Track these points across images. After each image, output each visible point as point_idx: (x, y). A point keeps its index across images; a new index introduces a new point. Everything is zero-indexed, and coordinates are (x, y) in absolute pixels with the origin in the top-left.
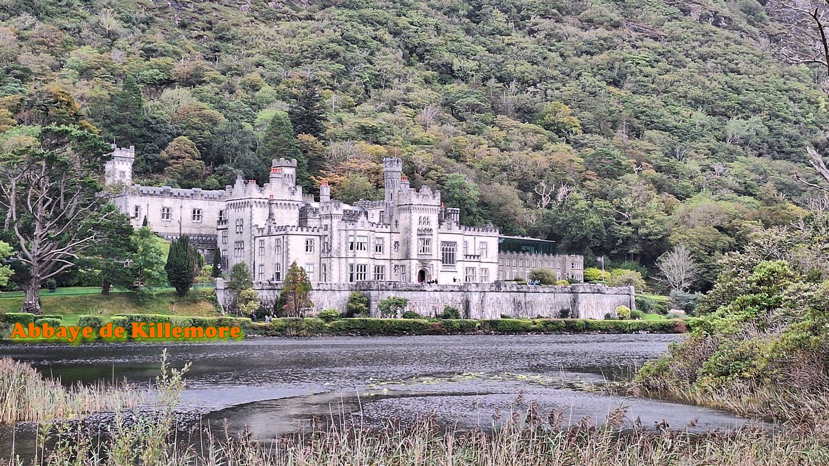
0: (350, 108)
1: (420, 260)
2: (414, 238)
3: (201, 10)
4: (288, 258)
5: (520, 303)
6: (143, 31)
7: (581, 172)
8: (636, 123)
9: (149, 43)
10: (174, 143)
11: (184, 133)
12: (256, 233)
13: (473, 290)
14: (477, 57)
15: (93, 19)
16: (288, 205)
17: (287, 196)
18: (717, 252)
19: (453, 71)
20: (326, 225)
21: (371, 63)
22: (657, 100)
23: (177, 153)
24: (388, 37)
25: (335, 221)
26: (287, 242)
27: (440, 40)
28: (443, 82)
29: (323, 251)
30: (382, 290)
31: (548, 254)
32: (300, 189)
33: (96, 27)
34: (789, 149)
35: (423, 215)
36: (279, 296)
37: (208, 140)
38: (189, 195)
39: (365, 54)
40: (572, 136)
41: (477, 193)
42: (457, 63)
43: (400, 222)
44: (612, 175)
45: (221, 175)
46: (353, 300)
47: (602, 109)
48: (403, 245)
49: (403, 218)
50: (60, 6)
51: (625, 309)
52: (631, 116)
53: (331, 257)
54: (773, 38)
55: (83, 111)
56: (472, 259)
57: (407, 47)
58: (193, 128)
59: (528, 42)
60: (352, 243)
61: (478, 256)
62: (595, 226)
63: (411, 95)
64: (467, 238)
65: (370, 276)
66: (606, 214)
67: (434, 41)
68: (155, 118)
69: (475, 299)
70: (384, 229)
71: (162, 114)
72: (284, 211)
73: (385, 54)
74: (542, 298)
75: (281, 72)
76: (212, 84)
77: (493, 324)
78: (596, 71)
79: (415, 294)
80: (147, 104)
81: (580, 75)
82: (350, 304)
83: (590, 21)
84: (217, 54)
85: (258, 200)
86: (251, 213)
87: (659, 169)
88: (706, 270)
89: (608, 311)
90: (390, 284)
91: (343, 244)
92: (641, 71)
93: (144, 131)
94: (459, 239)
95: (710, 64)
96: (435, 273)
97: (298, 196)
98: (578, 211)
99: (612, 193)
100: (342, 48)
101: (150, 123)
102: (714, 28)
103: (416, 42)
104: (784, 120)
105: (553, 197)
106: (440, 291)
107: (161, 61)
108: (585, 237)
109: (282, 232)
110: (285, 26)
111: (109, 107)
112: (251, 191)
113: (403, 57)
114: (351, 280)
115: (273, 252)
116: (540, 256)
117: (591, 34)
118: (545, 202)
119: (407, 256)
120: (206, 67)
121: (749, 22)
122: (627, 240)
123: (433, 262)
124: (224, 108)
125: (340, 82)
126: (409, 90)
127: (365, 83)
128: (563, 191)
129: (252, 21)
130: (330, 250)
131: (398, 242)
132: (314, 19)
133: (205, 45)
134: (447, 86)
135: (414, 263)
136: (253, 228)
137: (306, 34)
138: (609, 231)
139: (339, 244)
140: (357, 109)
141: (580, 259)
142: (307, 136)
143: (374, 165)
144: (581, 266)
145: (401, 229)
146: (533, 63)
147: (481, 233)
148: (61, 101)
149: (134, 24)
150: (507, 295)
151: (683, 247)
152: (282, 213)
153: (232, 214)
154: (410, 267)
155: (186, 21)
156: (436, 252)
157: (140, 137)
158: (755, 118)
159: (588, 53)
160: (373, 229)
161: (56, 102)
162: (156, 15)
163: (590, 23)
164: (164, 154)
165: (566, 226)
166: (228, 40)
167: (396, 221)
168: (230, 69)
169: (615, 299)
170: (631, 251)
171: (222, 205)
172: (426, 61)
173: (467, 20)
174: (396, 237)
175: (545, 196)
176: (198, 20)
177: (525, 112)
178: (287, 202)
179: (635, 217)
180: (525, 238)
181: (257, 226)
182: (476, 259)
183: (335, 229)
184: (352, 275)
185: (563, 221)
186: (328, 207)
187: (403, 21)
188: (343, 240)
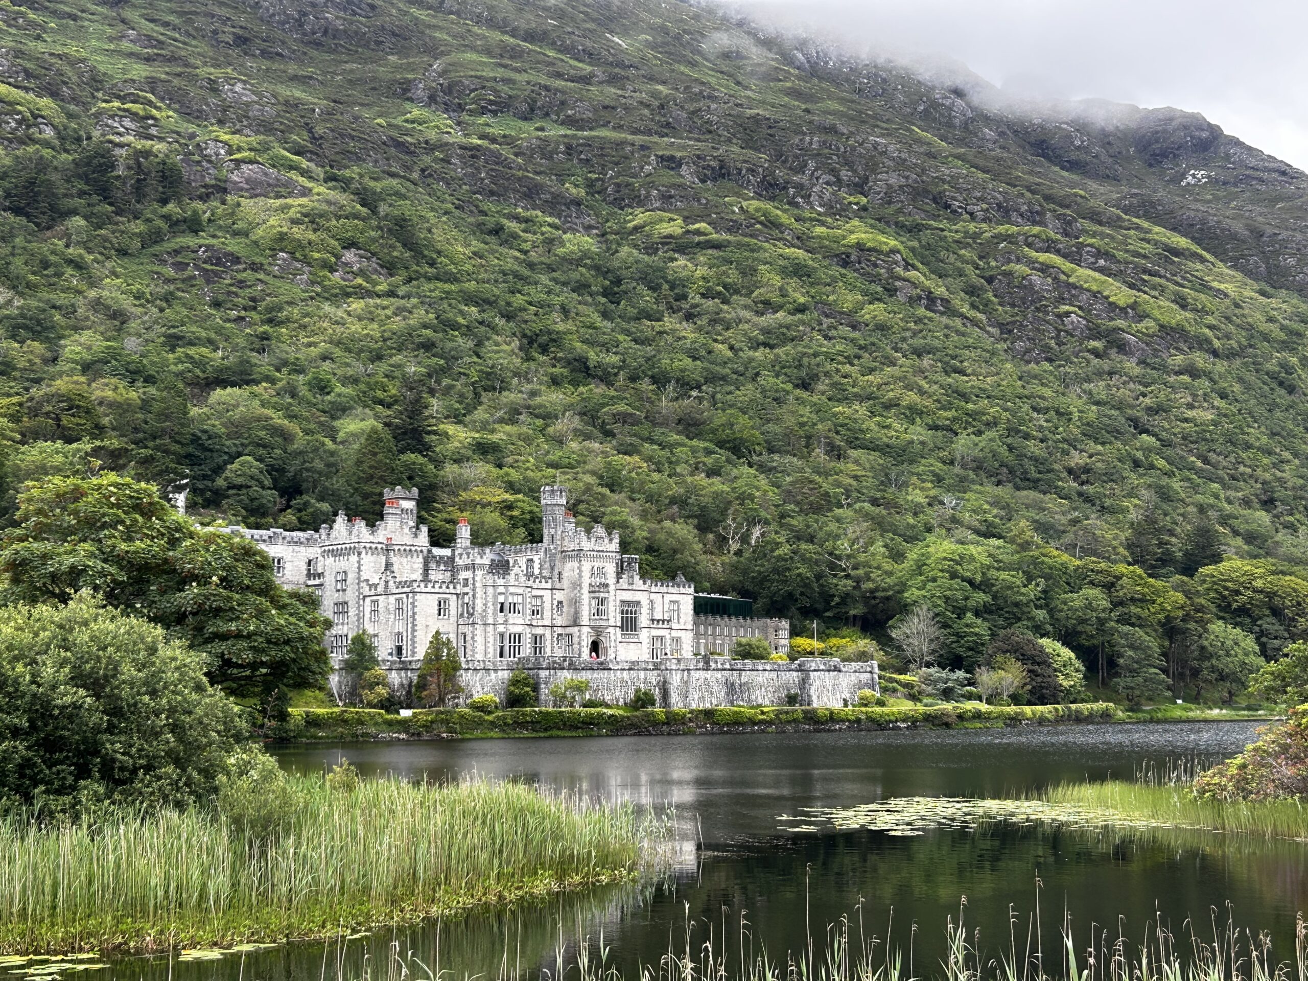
0: (458, 418)
1: (592, 627)
2: (586, 596)
3: (241, 282)
4: (414, 625)
5: (733, 684)
6: (162, 310)
7: (777, 506)
8: (838, 441)
9: (174, 327)
10: (235, 466)
11: (246, 451)
12: (366, 590)
13: (674, 667)
14: (620, 349)
15: (92, 294)
16: (409, 552)
17: (408, 539)
18: (969, 615)
19: (588, 368)
20: (467, 580)
21: (478, 356)
22: (860, 410)
23: (240, 481)
24: (500, 322)
25: (479, 573)
26: (413, 603)
27: (570, 325)
28: (576, 383)
29: (462, 615)
30: (555, 669)
31: (744, 617)
32: (424, 529)
33: (97, 305)
34: (1036, 475)
35: (596, 565)
36: (415, 679)
37: (281, 462)
38: (266, 538)
39: (471, 344)
40: (754, 458)
41: (645, 534)
42: (593, 356)
43: (565, 575)
44: (817, 509)
45: (300, 510)
46: (514, 682)
47: (790, 421)
48: (570, 606)
49: (569, 569)
50: (47, 276)
51: (868, 692)
52: (830, 430)
53: (473, 624)
54: (1006, 329)
55: (106, 421)
56: (660, 625)
57: (524, 336)
58: (259, 445)
59: (687, 331)
60: (502, 604)
61: (668, 621)
62: (802, 580)
63: (538, 400)
64: (653, 596)
65: (527, 650)
66: (817, 563)
67: (561, 327)
68: (205, 432)
69: (675, 680)
70: (544, 585)
71: (214, 426)
72: (404, 560)
73: (497, 344)
74: (761, 678)
75: (358, 368)
76: (264, 384)
77: (709, 714)
78: (778, 367)
79: (597, 675)
80: (194, 411)
81: (757, 374)
82: (512, 688)
83: (767, 303)
84: (265, 342)
85: (368, 545)
86: (359, 562)
87: (875, 502)
88: (953, 638)
89: (847, 695)
90: (565, 661)
91: (490, 604)
92: (838, 370)
93: (191, 449)
94: (643, 598)
95: (926, 362)
96: (613, 644)
97: (423, 539)
98: (780, 558)
99: (821, 535)
100: (440, 335)
101: (200, 438)
102: (930, 314)
103: (537, 327)
104: (1027, 436)
105: (745, 539)
106: (630, 669)
107: (192, 351)
108: (790, 595)
109: (406, 590)
110: (357, 305)
111: (139, 416)
112: (360, 532)
113: (521, 349)
114: (501, 656)
115: (392, 616)
116: (734, 620)
117: (769, 319)
118: (734, 546)
119: (575, 621)
120: (254, 361)
121: (973, 306)
122: (846, 598)
123: (611, 630)
124: (295, 417)
125: (438, 382)
126: (533, 394)
127: (473, 384)
128: (756, 532)
129: (312, 298)
130: (472, 614)
131: (560, 602)
132: (398, 296)
133: (248, 331)
134: (582, 389)
135: (585, 630)
136: (362, 584)
137: (388, 317)
138: (822, 585)
139: (485, 605)
140: (468, 419)
141: (785, 624)
142: (413, 456)
143: (507, 496)
144: (786, 634)
145: (566, 583)
146: (695, 359)
147: (671, 590)
148: (78, 407)
149: (148, 301)
150: (719, 675)
151: (925, 607)
152: (401, 563)
153: (329, 566)
154: (579, 637)
155: (221, 298)
156: (614, 617)
157: (186, 457)
158: (991, 434)
159: (765, 345)
160: (530, 583)
161: (70, 409)
162: (178, 289)
163: (767, 306)
164: (220, 482)
165: (763, 580)
166: (281, 323)
167: (560, 573)
168: (285, 363)
169: (854, 678)
170: (852, 612)
171: (313, 552)
172: (553, 355)
173: (604, 300)
174: (559, 596)
175: (733, 538)
176: (237, 295)
177: (689, 425)
178: (408, 548)
179: (855, 568)
180: (713, 596)
181: (367, 581)
182: (665, 626)
183: (478, 585)
184: (502, 648)
185: (760, 573)
186: (468, 554)
187: (519, 300)
188: (490, 599)
